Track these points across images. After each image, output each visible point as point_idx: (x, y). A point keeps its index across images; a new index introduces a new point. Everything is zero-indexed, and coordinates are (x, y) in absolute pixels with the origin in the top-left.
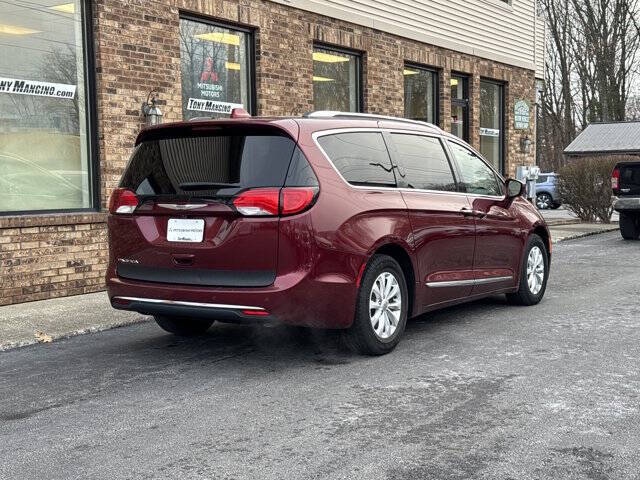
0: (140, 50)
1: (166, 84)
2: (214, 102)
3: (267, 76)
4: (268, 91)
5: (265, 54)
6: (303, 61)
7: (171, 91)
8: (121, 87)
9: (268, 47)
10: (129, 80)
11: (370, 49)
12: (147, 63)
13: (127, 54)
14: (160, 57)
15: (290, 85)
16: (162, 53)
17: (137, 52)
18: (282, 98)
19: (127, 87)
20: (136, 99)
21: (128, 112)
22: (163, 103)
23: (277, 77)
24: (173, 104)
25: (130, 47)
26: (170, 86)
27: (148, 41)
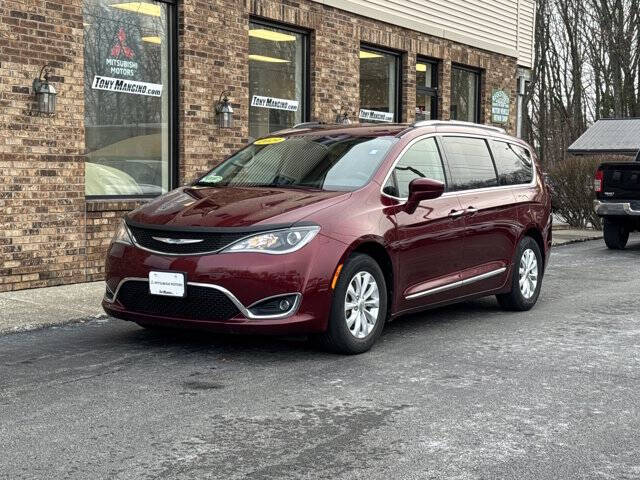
0: (32, 18)
1: (64, 59)
2: (125, 81)
3: (192, 53)
4: (193, 71)
5: (190, 28)
6: (238, 38)
7: (71, 67)
8: (6, 60)
9: (193, 20)
10: (17, 52)
11: (319, 28)
12: (41, 34)
13: (16, 22)
14: (58, 27)
15: (221, 64)
16: (60, 23)
17: (28, 20)
18: (209, 79)
19: (15, 60)
20: (27, 75)
21: (15, 89)
22: (62, 80)
23: (204, 55)
24: (73, 81)
25: (20, 14)
26: (70, 61)
27: (43, 8)
